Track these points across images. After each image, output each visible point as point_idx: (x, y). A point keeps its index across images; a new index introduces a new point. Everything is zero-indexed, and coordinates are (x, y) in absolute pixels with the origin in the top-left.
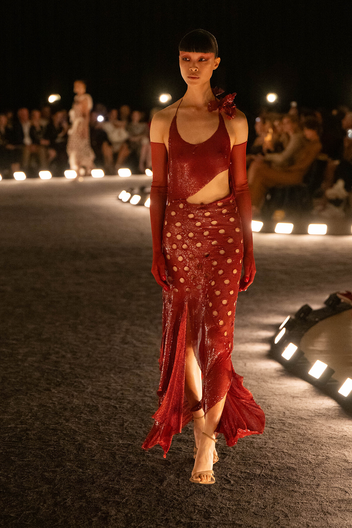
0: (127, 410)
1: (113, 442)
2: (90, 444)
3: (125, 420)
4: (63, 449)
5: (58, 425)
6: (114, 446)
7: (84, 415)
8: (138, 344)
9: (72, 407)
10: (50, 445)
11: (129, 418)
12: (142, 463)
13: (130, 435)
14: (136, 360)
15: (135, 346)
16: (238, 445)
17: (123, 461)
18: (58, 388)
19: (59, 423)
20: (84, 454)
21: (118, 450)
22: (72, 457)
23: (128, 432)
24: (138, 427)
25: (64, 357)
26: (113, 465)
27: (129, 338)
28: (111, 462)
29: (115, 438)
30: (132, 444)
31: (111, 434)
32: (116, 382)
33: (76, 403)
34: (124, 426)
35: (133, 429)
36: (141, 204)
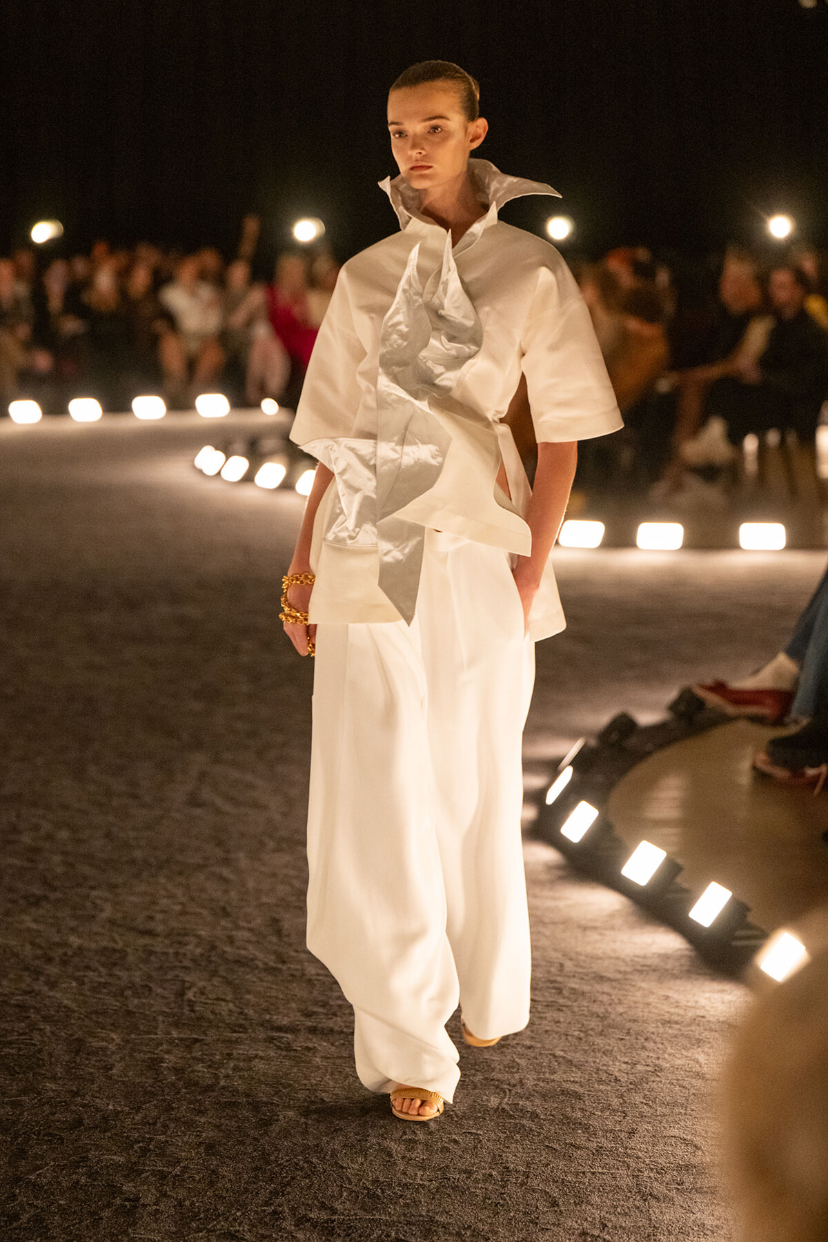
0: (192, 960)
1: (156, 1034)
2: (103, 1040)
3: (187, 985)
4: (40, 1051)
5: (31, 997)
6: (160, 1044)
7: (94, 971)
8: (227, 807)
9: (65, 954)
10: (10, 1043)
11: (197, 979)
12: (222, 1083)
13: (198, 1019)
14: (220, 844)
15: (219, 812)
17: (179, 1079)
18: (33, 910)
19: (32, 991)
20: (87, 1062)
21: (168, 1052)
22: (59, 1070)
23: (193, 1011)
24: (218, 999)
25: (49, 837)
26: (155, 1088)
27: (206, 794)
28: (151, 1081)
29: (161, 1026)
30: (202, 1040)
31: (154, 1017)
32: (171, 896)
33: (75, 945)
34: (186, 997)
35: (206, 1003)
36: (248, 478)
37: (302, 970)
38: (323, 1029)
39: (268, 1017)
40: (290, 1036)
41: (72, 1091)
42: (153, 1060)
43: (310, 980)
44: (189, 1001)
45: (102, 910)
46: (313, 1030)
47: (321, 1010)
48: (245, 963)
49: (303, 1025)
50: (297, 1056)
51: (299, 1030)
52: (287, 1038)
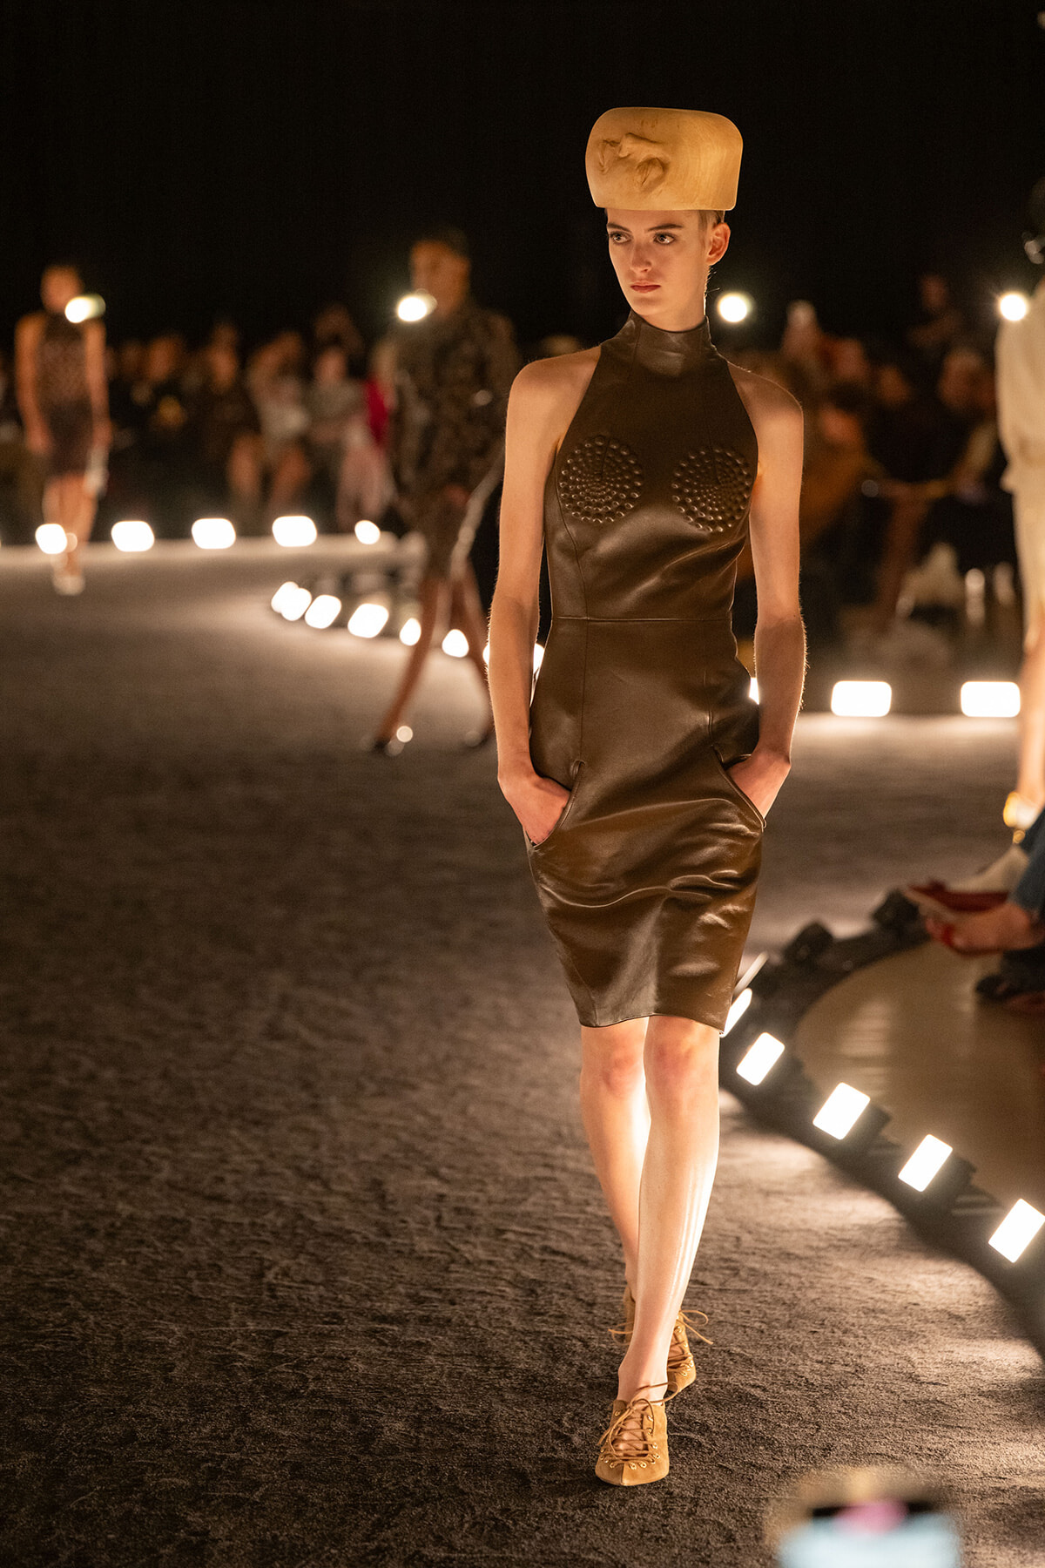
0: (273, 1233)
1: (228, 1325)
2: (160, 1333)
3: (266, 1264)
4: (82, 1347)
5: (70, 1279)
6: (233, 1338)
7: (148, 1247)
8: (317, 1041)
9: (112, 1225)
10: (44, 1336)
11: (279, 1257)
12: (312, 1387)
13: (281, 1306)
14: (307, 1086)
15: (307, 1047)
16: (596, 1332)
17: (258, 1383)
18: (72, 1169)
19: (72, 1271)
20: (141, 1361)
21: (243, 1349)
22: (106, 1371)
23: (274, 1297)
24: (306, 1282)
25: (92, 1077)
26: (226, 1393)
27: (289, 1023)
28: (221, 1384)
29: (235, 1316)
30: (287, 1333)
31: (225, 1303)
32: (245, 1152)
33: (125, 1214)
34: (265, 1280)
35: (290, 1287)
36: (340, 624)
37: (413, 1245)
38: (438, 1318)
39: (369, 1304)
40: (396, 1328)
41: (122, 1397)
42: (223, 1358)
43: (421, 1258)
44: (269, 1284)
45: (158, 1170)
46: (425, 1320)
47: (435, 1295)
48: (340, 1236)
49: (414, 1314)
50: (405, 1354)
51: (408, 1321)
52: (393, 1330)
